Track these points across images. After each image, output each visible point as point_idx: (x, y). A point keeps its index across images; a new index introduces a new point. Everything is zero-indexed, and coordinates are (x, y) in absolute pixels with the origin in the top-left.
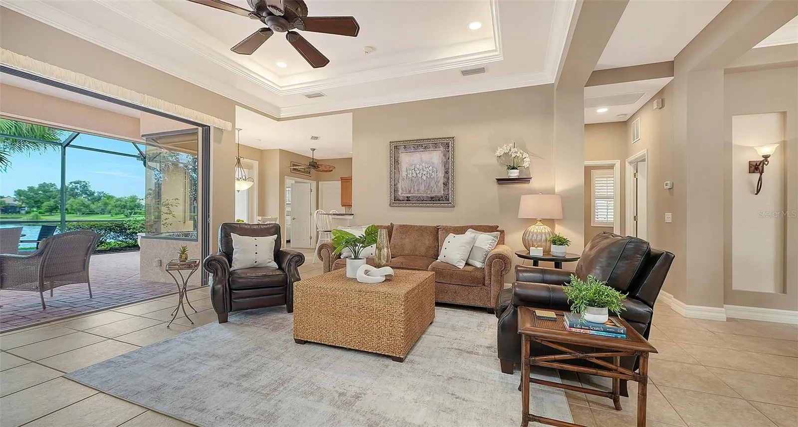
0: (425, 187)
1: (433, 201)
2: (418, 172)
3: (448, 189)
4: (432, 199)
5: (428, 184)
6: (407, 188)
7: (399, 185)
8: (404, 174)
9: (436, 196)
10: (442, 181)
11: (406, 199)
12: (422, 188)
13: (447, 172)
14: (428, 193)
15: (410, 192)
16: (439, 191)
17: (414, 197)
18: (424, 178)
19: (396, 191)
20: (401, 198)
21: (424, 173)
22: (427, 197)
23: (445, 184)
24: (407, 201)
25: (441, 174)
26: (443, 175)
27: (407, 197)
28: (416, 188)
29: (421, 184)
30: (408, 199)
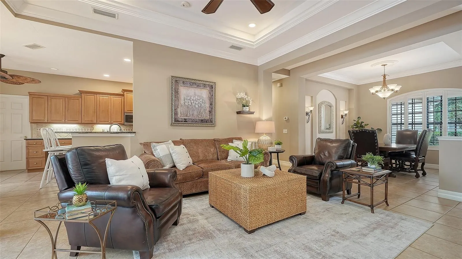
0: (197, 112)
1: (203, 122)
2: (192, 102)
3: (212, 115)
4: (202, 121)
5: (199, 111)
6: (185, 112)
7: (179, 110)
8: (182, 102)
9: (204, 119)
10: (208, 109)
11: (184, 120)
12: (195, 113)
13: (211, 104)
14: (200, 117)
15: (187, 116)
16: (206, 116)
17: (190, 119)
18: (197, 106)
19: (176, 114)
20: (180, 120)
21: (197, 103)
22: (199, 119)
23: (210, 112)
24: (185, 122)
25: (207, 105)
26: (209, 105)
27: (185, 119)
28: (191, 113)
29: (195, 111)
30: (185, 121)
